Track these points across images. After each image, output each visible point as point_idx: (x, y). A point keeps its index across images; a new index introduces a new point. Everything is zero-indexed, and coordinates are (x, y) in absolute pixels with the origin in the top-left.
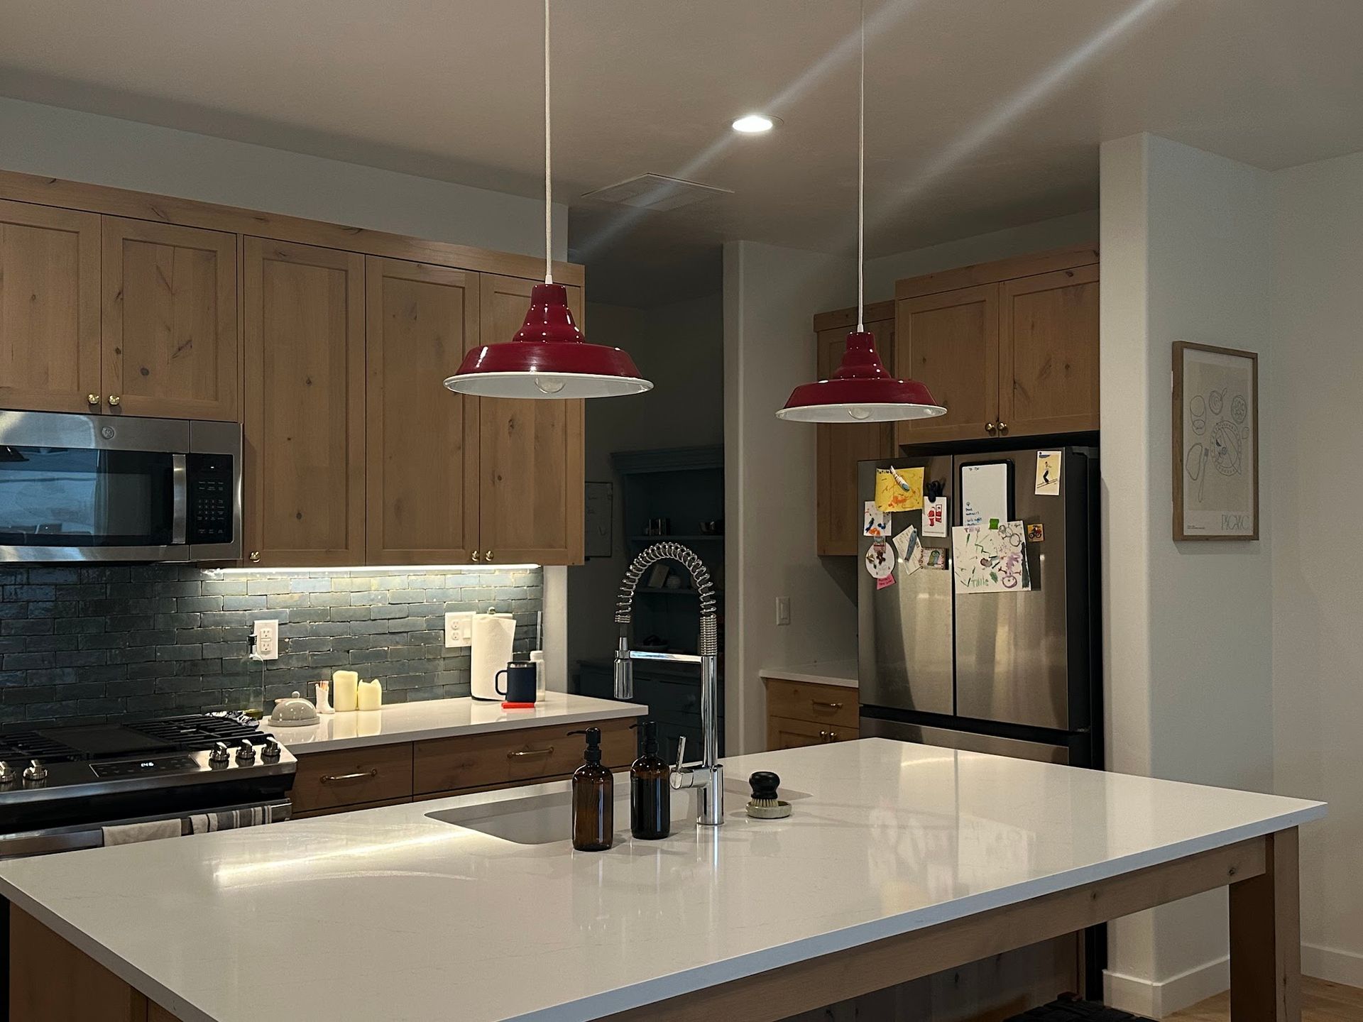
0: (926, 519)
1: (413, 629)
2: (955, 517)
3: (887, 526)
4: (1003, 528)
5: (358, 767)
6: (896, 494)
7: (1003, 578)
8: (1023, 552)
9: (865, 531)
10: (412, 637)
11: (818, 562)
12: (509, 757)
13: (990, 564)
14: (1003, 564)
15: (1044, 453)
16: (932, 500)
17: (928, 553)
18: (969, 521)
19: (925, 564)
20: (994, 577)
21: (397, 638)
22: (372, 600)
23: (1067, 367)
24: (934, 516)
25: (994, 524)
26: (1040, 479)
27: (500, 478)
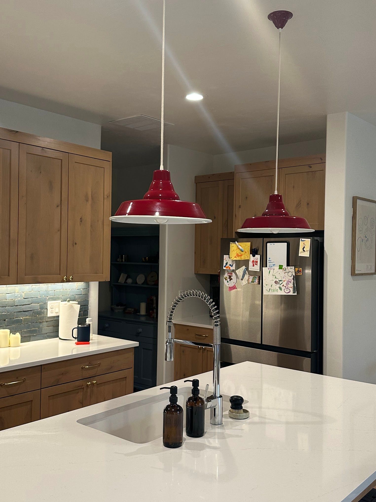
0: (251, 264)
1: (34, 309)
2: (264, 263)
3: (233, 266)
4: (285, 269)
5: (17, 378)
6: (238, 253)
7: (284, 289)
8: (293, 279)
9: (224, 267)
10: (33, 313)
11: (194, 276)
12: (82, 368)
13: (279, 283)
14: (284, 283)
15: (303, 239)
16: (254, 256)
17: (251, 278)
18: (270, 265)
19: (250, 282)
20: (280, 289)
21: (26, 313)
22: (16, 297)
23: (308, 204)
24: (255, 263)
25: (281, 267)
26: (301, 250)
27: (76, 244)
